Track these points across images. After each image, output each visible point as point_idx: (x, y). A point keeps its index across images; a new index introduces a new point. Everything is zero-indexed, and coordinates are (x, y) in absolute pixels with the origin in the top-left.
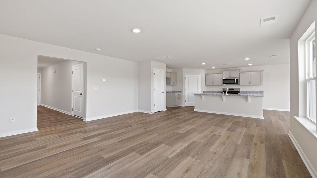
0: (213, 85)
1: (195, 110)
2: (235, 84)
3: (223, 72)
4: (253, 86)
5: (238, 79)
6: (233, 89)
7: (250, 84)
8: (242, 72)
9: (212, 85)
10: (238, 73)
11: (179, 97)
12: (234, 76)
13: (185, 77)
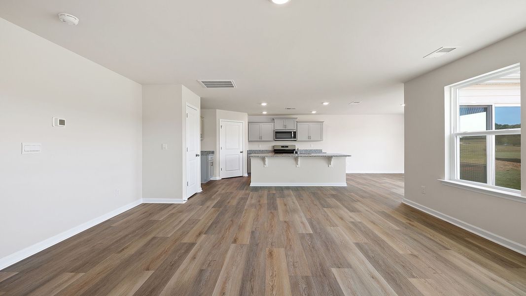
0: (260, 140)
1: (252, 185)
2: (292, 139)
3: (276, 120)
4: (312, 142)
5: (295, 132)
6: (287, 147)
7: (309, 139)
8: (300, 122)
9: (257, 141)
10: (295, 123)
11: (212, 163)
12: (290, 127)
13: (220, 125)
